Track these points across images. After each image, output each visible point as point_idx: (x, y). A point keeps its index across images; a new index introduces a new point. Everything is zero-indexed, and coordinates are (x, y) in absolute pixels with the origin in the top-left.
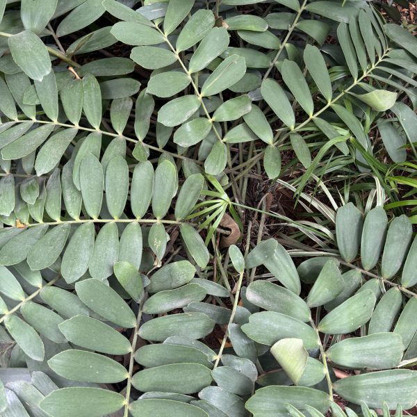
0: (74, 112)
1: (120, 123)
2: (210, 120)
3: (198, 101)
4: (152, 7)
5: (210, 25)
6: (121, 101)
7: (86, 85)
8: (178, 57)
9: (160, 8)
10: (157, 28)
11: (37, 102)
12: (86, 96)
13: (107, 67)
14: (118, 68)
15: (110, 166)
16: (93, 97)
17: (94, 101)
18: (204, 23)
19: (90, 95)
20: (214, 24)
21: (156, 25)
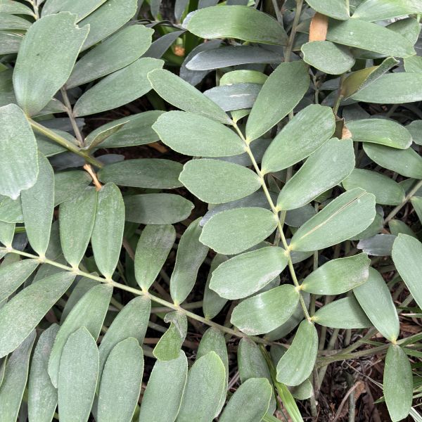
0: (75, 244)
1: (149, 271)
2: (297, 288)
3: (283, 258)
4: (232, 90)
5: (325, 133)
6: (158, 230)
7: (103, 202)
8: (262, 182)
9: (245, 92)
10: (235, 126)
11: (19, 220)
12: (100, 221)
13: (145, 174)
14: (162, 177)
15: (114, 353)
16: (111, 223)
17: (110, 231)
18: (315, 129)
19: (106, 220)
20: (332, 133)
21: (234, 123)
